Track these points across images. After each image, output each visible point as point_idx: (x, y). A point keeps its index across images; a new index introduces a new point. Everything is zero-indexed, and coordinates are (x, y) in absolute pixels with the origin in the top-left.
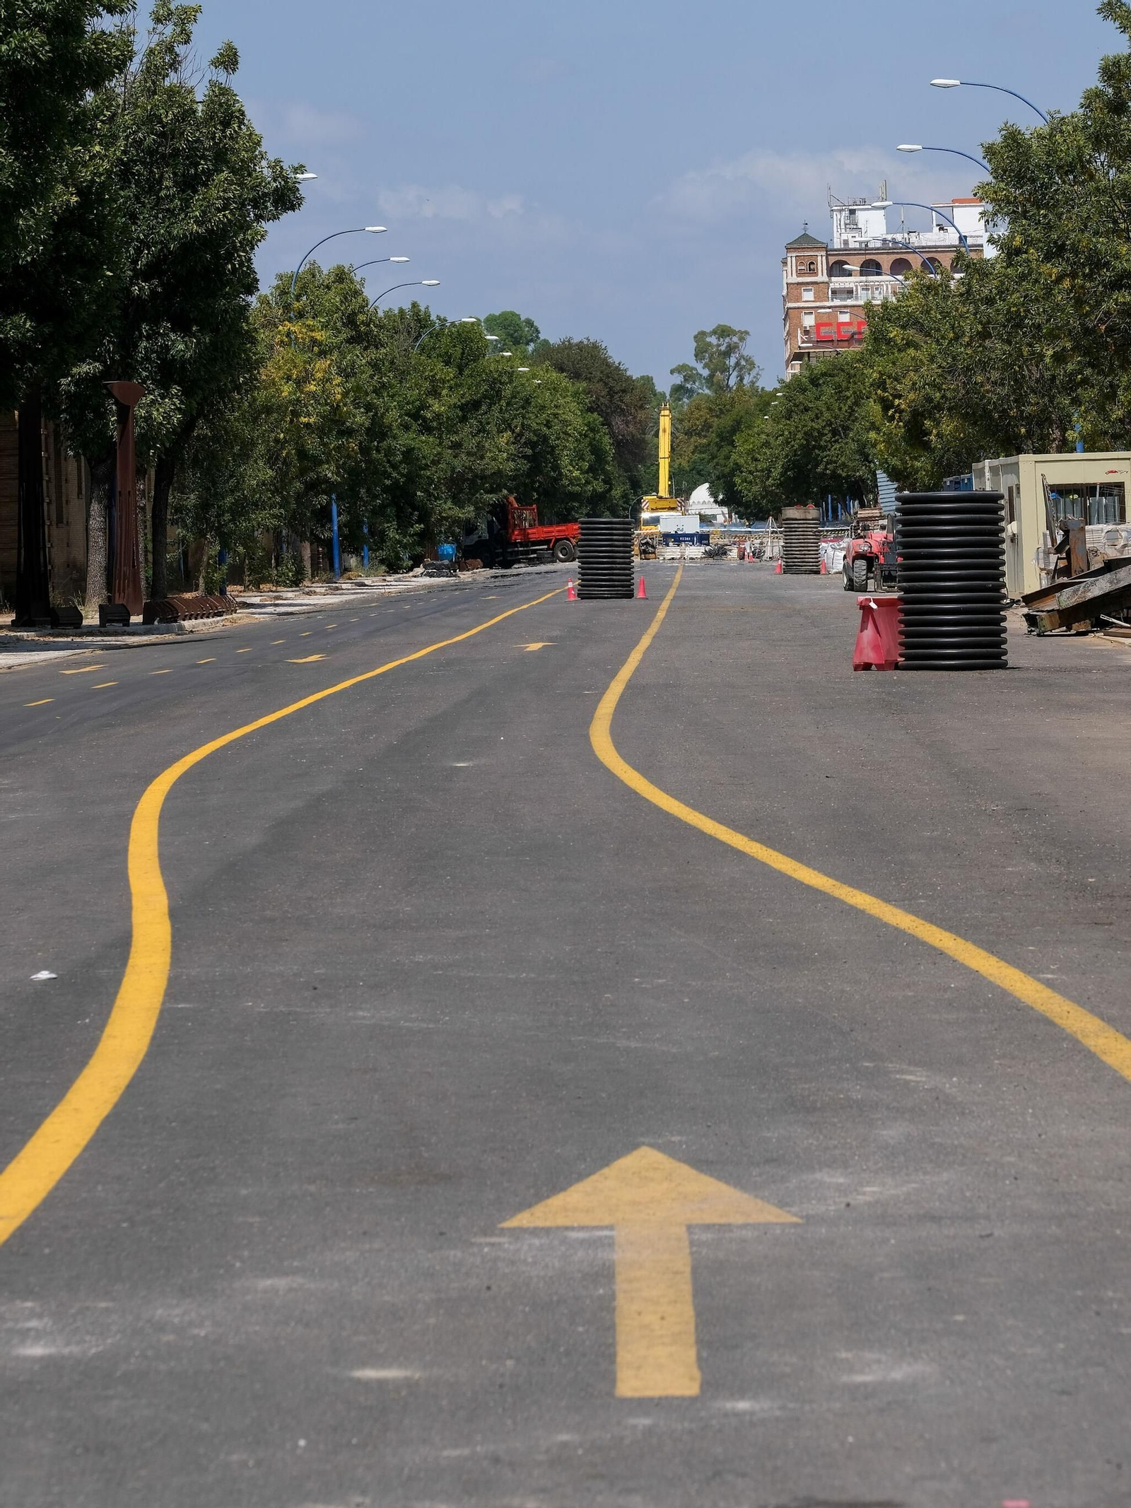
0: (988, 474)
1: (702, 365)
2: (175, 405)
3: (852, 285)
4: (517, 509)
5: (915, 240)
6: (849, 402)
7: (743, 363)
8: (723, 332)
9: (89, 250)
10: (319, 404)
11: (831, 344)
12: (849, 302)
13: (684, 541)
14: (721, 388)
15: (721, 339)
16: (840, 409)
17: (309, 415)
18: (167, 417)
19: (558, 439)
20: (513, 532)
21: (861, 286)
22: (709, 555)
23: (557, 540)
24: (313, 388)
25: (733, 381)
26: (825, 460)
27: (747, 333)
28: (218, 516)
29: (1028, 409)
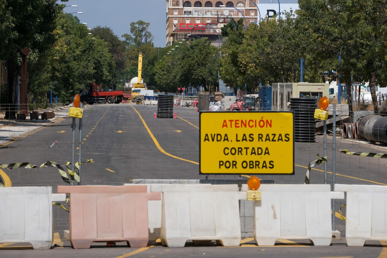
0: (279, 87)
1: (133, 34)
2: (36, 55)
3: (191, 10)
4: (95, 86)
6: (204, 55)
7: (147, 34)
8: (141, 23)
9: (34, 13)
10: (60, 53)
11: (185, 31)
12: (190, 16)
13: (151, 99)
14: (139, 43)
15: (140, 25)
16: (201, 57)
17: (56, 56)
18: (34, 59)
19: (104, 62)
20: (94, 93)
21: (194, 10)
23: (108, 96)
24: (58, 48)
25: (143, 41)
26: (195, 74)
27: (149, 24)
28: (33, 87)
29: (285, 66)
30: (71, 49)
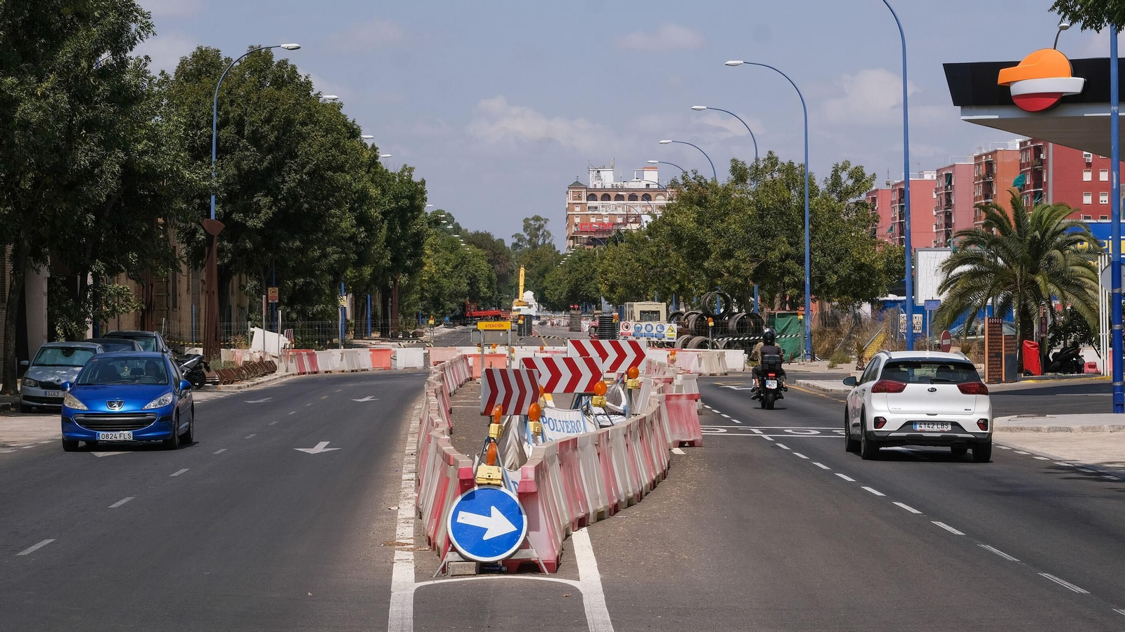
1: (527, 234)
2: (407, 278)
3: (597, 205)
4: (470, 305)
5: (626, 186)
7: (546, 233)
8: (537, 219)
10: (429, 274)
11: (587, 232)
12: (596, 212)
14: (535, 246)
15: (536, 222)
18: (405, 282)
20: (467, 313)
21: (601, 205)
22: (540, 324)
24: (426, 269)
25: (540, 242)
26: (583, 290)
27: (548, 220)
28: (403, 308)
30: (439, 269)
